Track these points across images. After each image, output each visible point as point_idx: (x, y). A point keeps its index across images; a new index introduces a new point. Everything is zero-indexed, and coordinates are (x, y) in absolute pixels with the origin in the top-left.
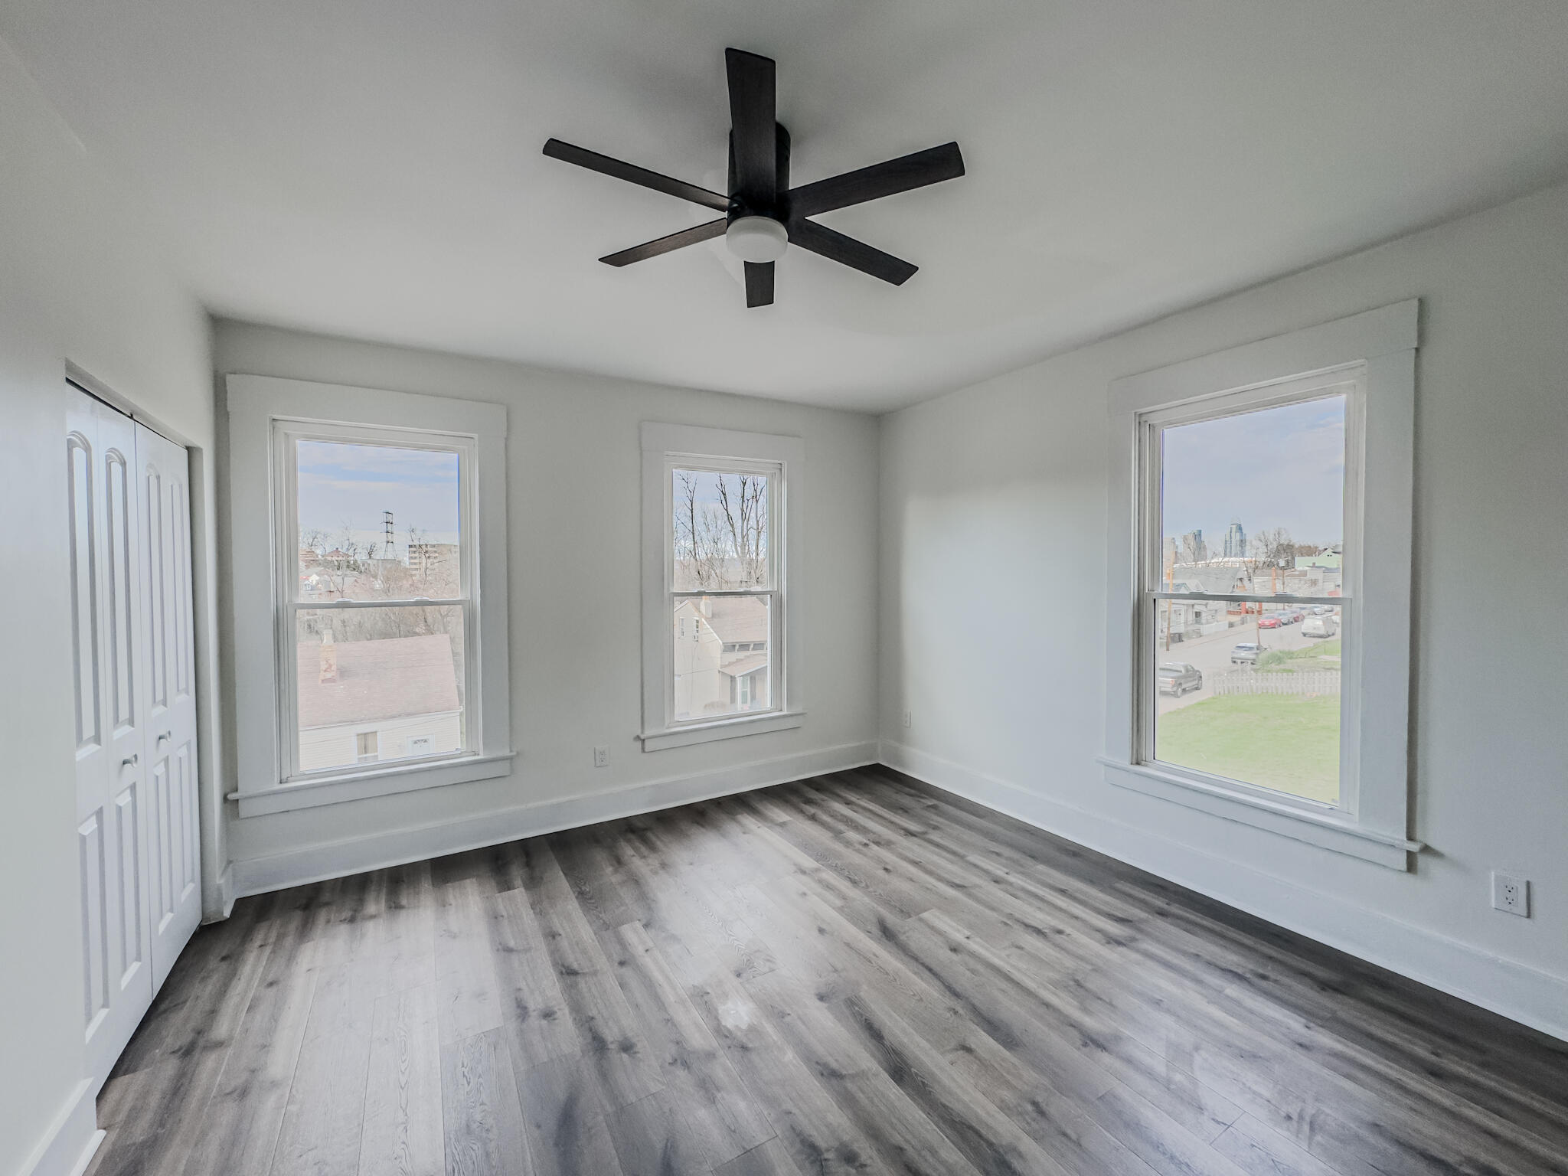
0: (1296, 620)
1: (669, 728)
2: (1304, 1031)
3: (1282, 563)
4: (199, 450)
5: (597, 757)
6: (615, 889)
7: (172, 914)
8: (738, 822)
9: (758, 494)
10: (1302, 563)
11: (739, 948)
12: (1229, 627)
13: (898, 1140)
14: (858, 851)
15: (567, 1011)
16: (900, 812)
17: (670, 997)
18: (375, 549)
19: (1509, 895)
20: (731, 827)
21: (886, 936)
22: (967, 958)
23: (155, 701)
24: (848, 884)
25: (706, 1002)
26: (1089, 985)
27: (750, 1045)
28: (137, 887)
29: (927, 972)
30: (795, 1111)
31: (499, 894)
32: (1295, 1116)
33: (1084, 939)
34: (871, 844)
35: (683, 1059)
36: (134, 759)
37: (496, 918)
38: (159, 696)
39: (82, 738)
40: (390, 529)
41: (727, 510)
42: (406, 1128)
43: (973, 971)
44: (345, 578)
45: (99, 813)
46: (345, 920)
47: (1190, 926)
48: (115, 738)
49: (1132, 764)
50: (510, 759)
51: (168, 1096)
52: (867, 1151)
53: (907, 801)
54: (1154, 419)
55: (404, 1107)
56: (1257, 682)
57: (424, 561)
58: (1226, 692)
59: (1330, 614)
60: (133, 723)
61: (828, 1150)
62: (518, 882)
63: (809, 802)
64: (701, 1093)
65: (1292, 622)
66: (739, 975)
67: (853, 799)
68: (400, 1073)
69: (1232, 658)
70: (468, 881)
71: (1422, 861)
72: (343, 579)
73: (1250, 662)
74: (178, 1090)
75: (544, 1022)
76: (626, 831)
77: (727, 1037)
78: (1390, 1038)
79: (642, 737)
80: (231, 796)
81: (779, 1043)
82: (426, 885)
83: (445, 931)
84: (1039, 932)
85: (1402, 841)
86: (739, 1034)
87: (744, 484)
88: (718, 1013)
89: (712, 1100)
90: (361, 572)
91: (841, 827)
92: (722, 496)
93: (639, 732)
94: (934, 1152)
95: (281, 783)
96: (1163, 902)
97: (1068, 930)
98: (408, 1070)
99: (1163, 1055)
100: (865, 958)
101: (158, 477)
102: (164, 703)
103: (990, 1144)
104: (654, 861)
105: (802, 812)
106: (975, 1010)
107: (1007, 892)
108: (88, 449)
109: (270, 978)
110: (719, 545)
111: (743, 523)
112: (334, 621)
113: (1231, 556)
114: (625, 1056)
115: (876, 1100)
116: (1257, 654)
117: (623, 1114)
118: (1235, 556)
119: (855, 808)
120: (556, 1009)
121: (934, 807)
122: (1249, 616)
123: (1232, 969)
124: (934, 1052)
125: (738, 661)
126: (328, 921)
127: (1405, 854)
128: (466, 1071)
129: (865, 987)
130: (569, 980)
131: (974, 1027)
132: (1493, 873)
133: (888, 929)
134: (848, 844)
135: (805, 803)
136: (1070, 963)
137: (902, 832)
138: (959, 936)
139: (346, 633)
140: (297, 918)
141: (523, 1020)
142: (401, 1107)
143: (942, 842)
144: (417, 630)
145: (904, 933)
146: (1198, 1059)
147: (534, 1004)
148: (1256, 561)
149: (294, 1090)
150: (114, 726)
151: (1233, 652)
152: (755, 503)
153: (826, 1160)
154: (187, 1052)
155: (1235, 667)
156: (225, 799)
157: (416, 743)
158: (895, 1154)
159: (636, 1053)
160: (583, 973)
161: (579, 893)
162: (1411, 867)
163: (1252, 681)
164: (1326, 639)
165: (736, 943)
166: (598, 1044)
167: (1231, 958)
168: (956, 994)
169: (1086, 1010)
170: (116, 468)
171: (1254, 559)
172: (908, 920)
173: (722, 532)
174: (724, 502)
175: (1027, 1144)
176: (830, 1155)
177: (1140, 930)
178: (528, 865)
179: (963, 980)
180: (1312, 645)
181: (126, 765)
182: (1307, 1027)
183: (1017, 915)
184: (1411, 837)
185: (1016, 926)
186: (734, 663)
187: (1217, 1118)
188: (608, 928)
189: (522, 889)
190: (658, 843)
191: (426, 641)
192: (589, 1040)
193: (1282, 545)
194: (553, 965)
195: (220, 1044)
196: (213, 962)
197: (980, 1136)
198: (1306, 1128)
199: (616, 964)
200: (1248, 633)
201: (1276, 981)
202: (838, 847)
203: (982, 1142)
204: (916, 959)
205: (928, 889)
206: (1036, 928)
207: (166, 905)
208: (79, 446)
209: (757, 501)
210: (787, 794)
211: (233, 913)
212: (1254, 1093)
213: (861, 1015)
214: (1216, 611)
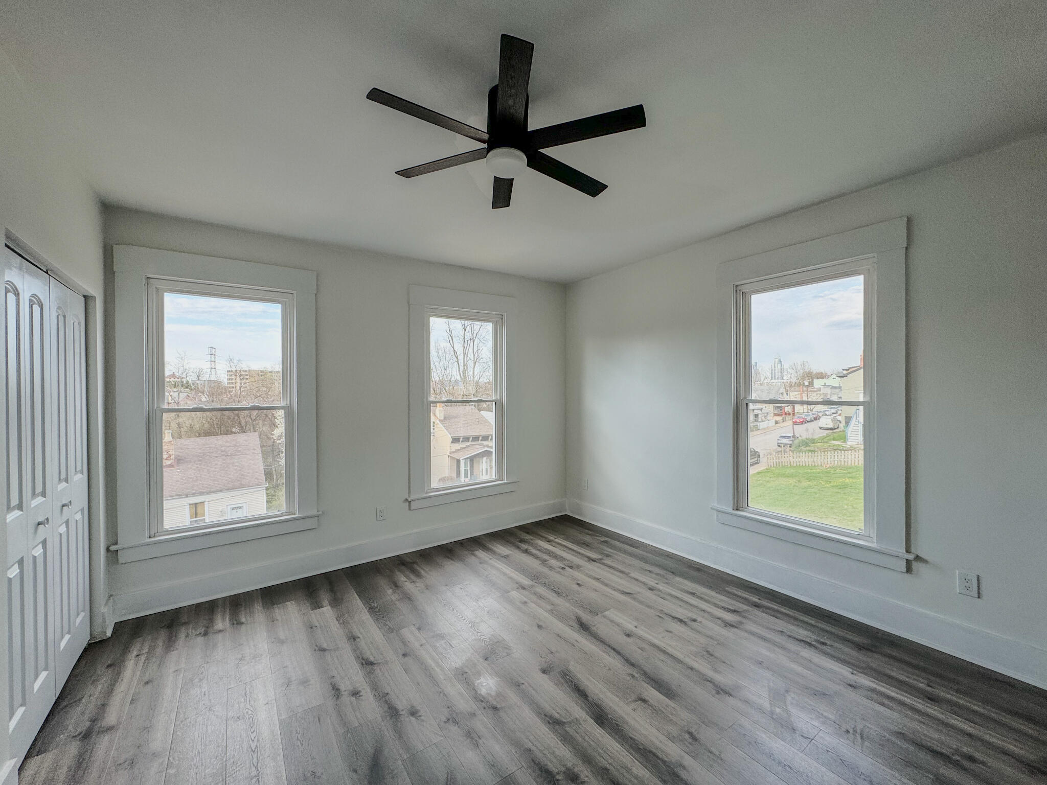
0: (816, 419)
1: (427, 493)
2: (850, 676)
3: (806, 383)
4: (94, 298)
5: (378, 514)
6: (395, 605)
7: (70, 636)
8: (475, 556)
9: (474, 336)
10: (818, 383)
11: (485, 641)
12: (776, 424)
13: (604, 763)
14: (559, 573)
15: (368, 690)
16: (585, 546)
17: (441, 677)
18: (202, 373)
19: (967, 584)
20: (472, 560)
21: (582, 627)
22: (637, 640)
23: (60, 480)
24: (555, 595)
25: (466, 679)
26: (717, 654)
27: (499, 706)
28: (46, 616)
29: (612, 651)
30: (533, 748)
31: (312, 612)
32: (851, 731)
33: (710, 624)
34: (567, 568)
35: (453, 719)
36: (46, 521)
37: (312, 628)
38: (63, 476)
39: (10, 505)
40: (213, 359)
41: (453, 347)
42: (258, 779)
43: (642, 649)
44: (180, 394)
45: (21, 562)
46: (200, 634)
47: (775, 614)
48: (32, 506)
49: (734, 510)
50: (318, 516)
51: (73, 769)
52: (584, 773)
53: (588, 539)
54: (745, 289)
55: (255, 764)
56: (793, 458)
57: (239, 381)
58: (775, 465)
59: (835, 415)
60: (45, 496)
61: (558, 774)
62: (326, 602)
63: (522, 541)
64: (468, 740)
65: (813, 421)
66: (486, 659)
67: (552, 538)
68: (251, 741)
69: (778, 443)
70: (289, 603)
71: (915, 565)
72: (179, 394)
73: (789, 446)
74: (81, 764)
75: (353, 699)
76: (399, 564)
77: (482, 701)
78: (902, 678)
79: (409, 500)
80: (113, 548)
81: (518, 703)
82: (258, 607)
83: (275, 638)
84: (681, 621)
85: (903, 553)
86: (490, 699)
87: (465, 330)
88: (475, 686)
89: (477, 745)
90: (191, 390)
91: (545, 557)
92: (450, 338)
93: (407, 497)
94: (629, 770)
95: (150, 537)
96: (756, 598)
97: (699, 619)
98: (256, 738)
99: (767, 696)
100: (570, 643)
101: (64, 317)
102: (66, 481)
103: (664, 762)
104: (420, 584)
105: (518, 548)
106: (645, 674)
107: (659, 596)
108: (17, 294)
109: (146, 679)
110: (448, 371)
111: (464, 356)
112: (172, 423)
113: (775, 379)
114: (413, 719)
115: (587, 738)
116: (792, 440)
117: (414, 759)
118: (778, 379)
119: (554, 544)
120: (360, 689)
121: (606, 542)
122: (788, 417)
123: (804, 639)
124: (621, 704)
125: (462, 449)
126: (187, 636)
127: (905, 561)
128: (299, 736)
129: (572, 663)
130: (369, 668)
131: (646, 685)
132: (957, 571)
133: (584, 624)
134: (551, 568)
135: (520, 542)
136: (703, 640)
137: (586, 559)
138: (630, 626)
139: (181, 433)
140: (163, 634)
141: (338, 698)
142: (254, 765)
143: (612, 564)
144: (234, 430)
145: (594, 626)
146: (789, 698)
147: (345, 686)
148: (790, 382)
149: (171, 759)
150: (32, 497)
151: (778, 440)
152: (472, 342)
153: (558, 780)
154: (86, 736)
155: (780, 449)
156: (108, 550)
157: (233, 509)
158: (603, 772)
159: (420, 716)
160: (378, 663)
161: (370, 608)
162: (909, 570)
163: (790, 458)
164: (834, 431)
165: (483, 637)
166: (393, 713)
167: (802, 633)
168: (633, 665)
169: (716, 670)
170: (36, 308)
171: (789, 381)
172: (596, 617)
173: (450, 362)
174: (451, 342)
175: (688, 761)
176: (559, 777)
177: (744, 617)
178: (332, 590)
179: (637, 656)
180: (825, 435)
181: (40, 526)
182: (852, 674)
183: (666, 611)
184: (908, 551)
185: (666, 618)
186: (459, 450)
187: (804, 735)
188: (392, 631)
189: (329, 607)
190: (423, 572)
191: (241, 438)
192: (386, 709)
193: (805, 372)
194: (356, 659)
195: (110, 729)
196: (101, 669)
197: (658, 757)
198: (859, 738)
199: (401, 656)
200: (787, 428)
201: (831, 646)
202: (545, 570)
203: (659, 761)
204: (603, 642)
205: (607, 596)
206: (679, 619)
207: (66, 629)
208: (11, 292)
209: (474, 342)
210: (507, 536)
211: (114, 633)
212: (825, 717)
213: (572, 682)
214: (767, 413)
